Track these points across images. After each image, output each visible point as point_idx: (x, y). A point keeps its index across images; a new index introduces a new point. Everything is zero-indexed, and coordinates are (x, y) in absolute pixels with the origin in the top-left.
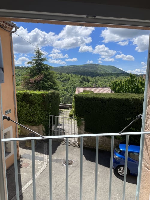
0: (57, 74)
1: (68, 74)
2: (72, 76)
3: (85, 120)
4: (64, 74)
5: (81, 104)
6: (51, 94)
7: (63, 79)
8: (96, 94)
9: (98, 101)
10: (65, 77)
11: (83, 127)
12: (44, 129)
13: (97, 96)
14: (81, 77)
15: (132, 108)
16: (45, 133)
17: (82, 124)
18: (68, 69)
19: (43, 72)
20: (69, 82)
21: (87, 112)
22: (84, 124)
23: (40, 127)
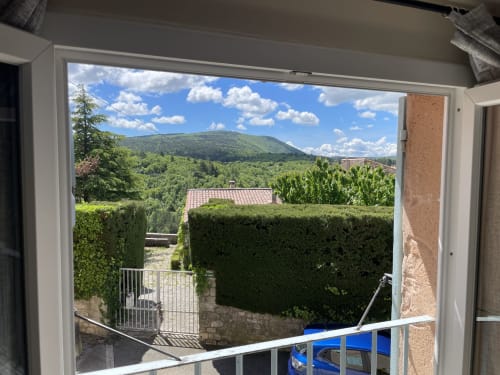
0: (133, 155)
1: (162, 155)
2: (173, 160)
3: (217, 275)
4: (150, 155)
5: (205, 235)
6: (123, 211)
7: (150, 167)
8: (243, 208)
9: (248, 224)
10: (155, 164)
11: (213, 293)
12: (105, 308)
13: (245, 213)
14: (195, 162)
15: (328, 240)
16: (108, 318)
17: (209, 287)
18: (163, 142)
19: (96, 150)
20: (167, 175)
21: (221, 253)
22: (214, 285)
23: (92, 301)
